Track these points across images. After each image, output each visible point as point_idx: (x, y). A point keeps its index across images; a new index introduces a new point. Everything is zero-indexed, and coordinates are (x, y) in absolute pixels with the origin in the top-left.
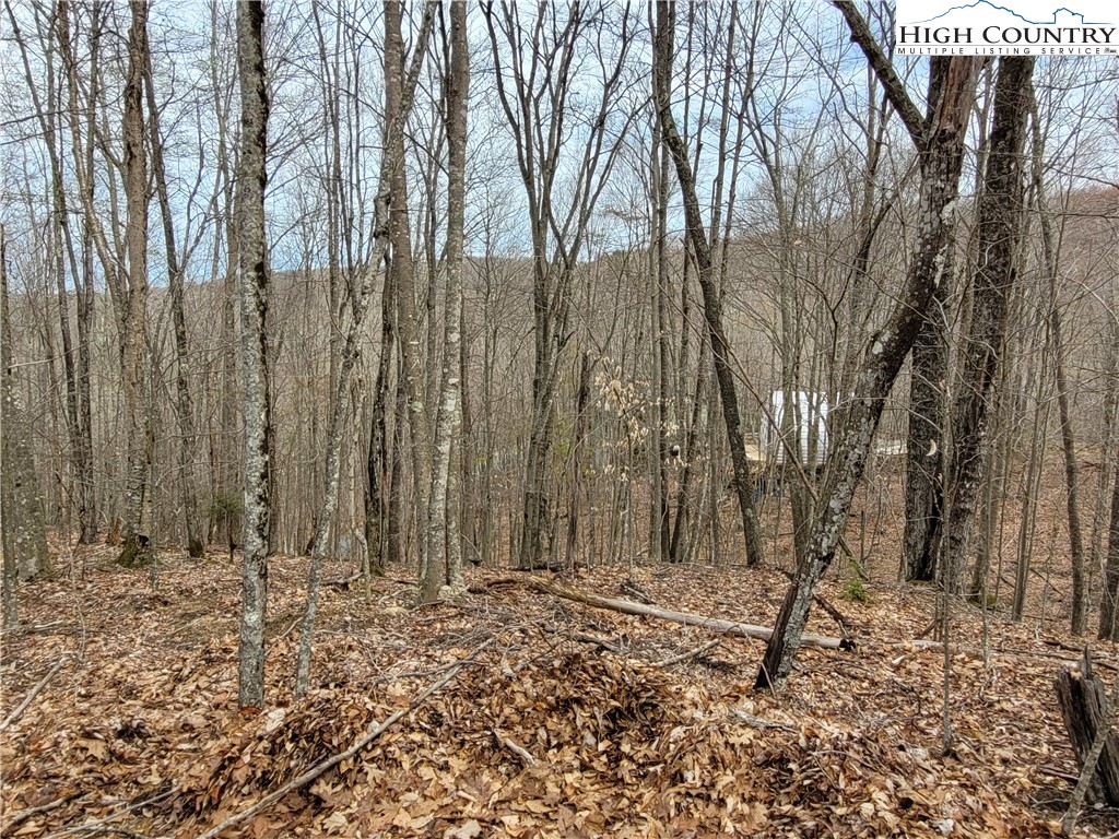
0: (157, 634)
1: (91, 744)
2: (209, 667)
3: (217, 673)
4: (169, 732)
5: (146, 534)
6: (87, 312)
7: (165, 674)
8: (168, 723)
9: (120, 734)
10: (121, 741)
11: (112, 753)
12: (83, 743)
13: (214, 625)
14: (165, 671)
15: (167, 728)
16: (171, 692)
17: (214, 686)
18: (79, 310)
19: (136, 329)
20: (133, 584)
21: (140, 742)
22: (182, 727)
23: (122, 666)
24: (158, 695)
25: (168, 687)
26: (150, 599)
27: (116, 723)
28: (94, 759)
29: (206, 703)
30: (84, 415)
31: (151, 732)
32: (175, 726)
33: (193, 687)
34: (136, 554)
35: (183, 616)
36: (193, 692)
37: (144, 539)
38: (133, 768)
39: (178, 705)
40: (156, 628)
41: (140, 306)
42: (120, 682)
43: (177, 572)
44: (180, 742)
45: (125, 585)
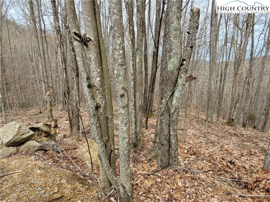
0: (236, 143)
1: (223, 161)
2: (251, 155)
3: (253, 158)
4: (240, 166)
5: (234, 118)
6: (227, 65)
7: (239, 153)
8: (240, 164)
9: (230, 162)
10: (229, 163)
11: (227, 165)
12: (222, 160)
13: (250, 146)
14: (239, 152)
15: (240, 165)
16: (240, 157)
17: (251, 160)
18: (226, 65)
19: (240, 69)
20: (229, 129)
21: (233, 166)
22: (243, 167)
23: (229, 147)
24: (237, 157)
25: (240, 156)
26: (234, 134)
27: (229, 160)
28: (224, 165)
29: (249, 164)
30: (222, 89)
31: (236, 165)
32: (242, 166)
33: (246, 158)
34: (230, 123)
35: (242, 141)
36: (246, 160)
37: (233, 120)
38: (232, 171)
39: (242, 161)
40: (235, 141)
41: (242, 64)
42: (228, 150)
43: (240, 130)
44: (243, 170)
45: (228, 129)
